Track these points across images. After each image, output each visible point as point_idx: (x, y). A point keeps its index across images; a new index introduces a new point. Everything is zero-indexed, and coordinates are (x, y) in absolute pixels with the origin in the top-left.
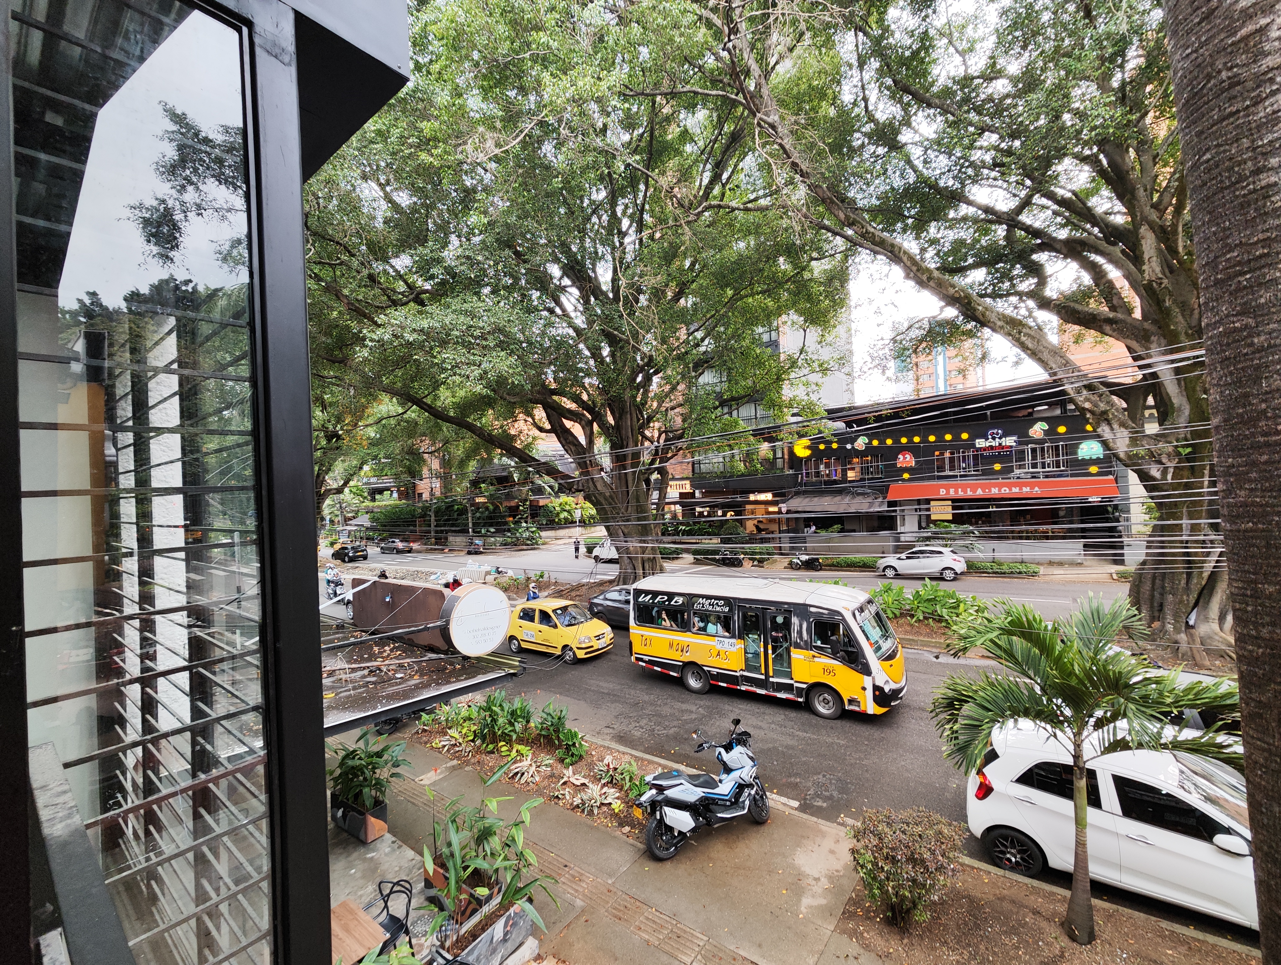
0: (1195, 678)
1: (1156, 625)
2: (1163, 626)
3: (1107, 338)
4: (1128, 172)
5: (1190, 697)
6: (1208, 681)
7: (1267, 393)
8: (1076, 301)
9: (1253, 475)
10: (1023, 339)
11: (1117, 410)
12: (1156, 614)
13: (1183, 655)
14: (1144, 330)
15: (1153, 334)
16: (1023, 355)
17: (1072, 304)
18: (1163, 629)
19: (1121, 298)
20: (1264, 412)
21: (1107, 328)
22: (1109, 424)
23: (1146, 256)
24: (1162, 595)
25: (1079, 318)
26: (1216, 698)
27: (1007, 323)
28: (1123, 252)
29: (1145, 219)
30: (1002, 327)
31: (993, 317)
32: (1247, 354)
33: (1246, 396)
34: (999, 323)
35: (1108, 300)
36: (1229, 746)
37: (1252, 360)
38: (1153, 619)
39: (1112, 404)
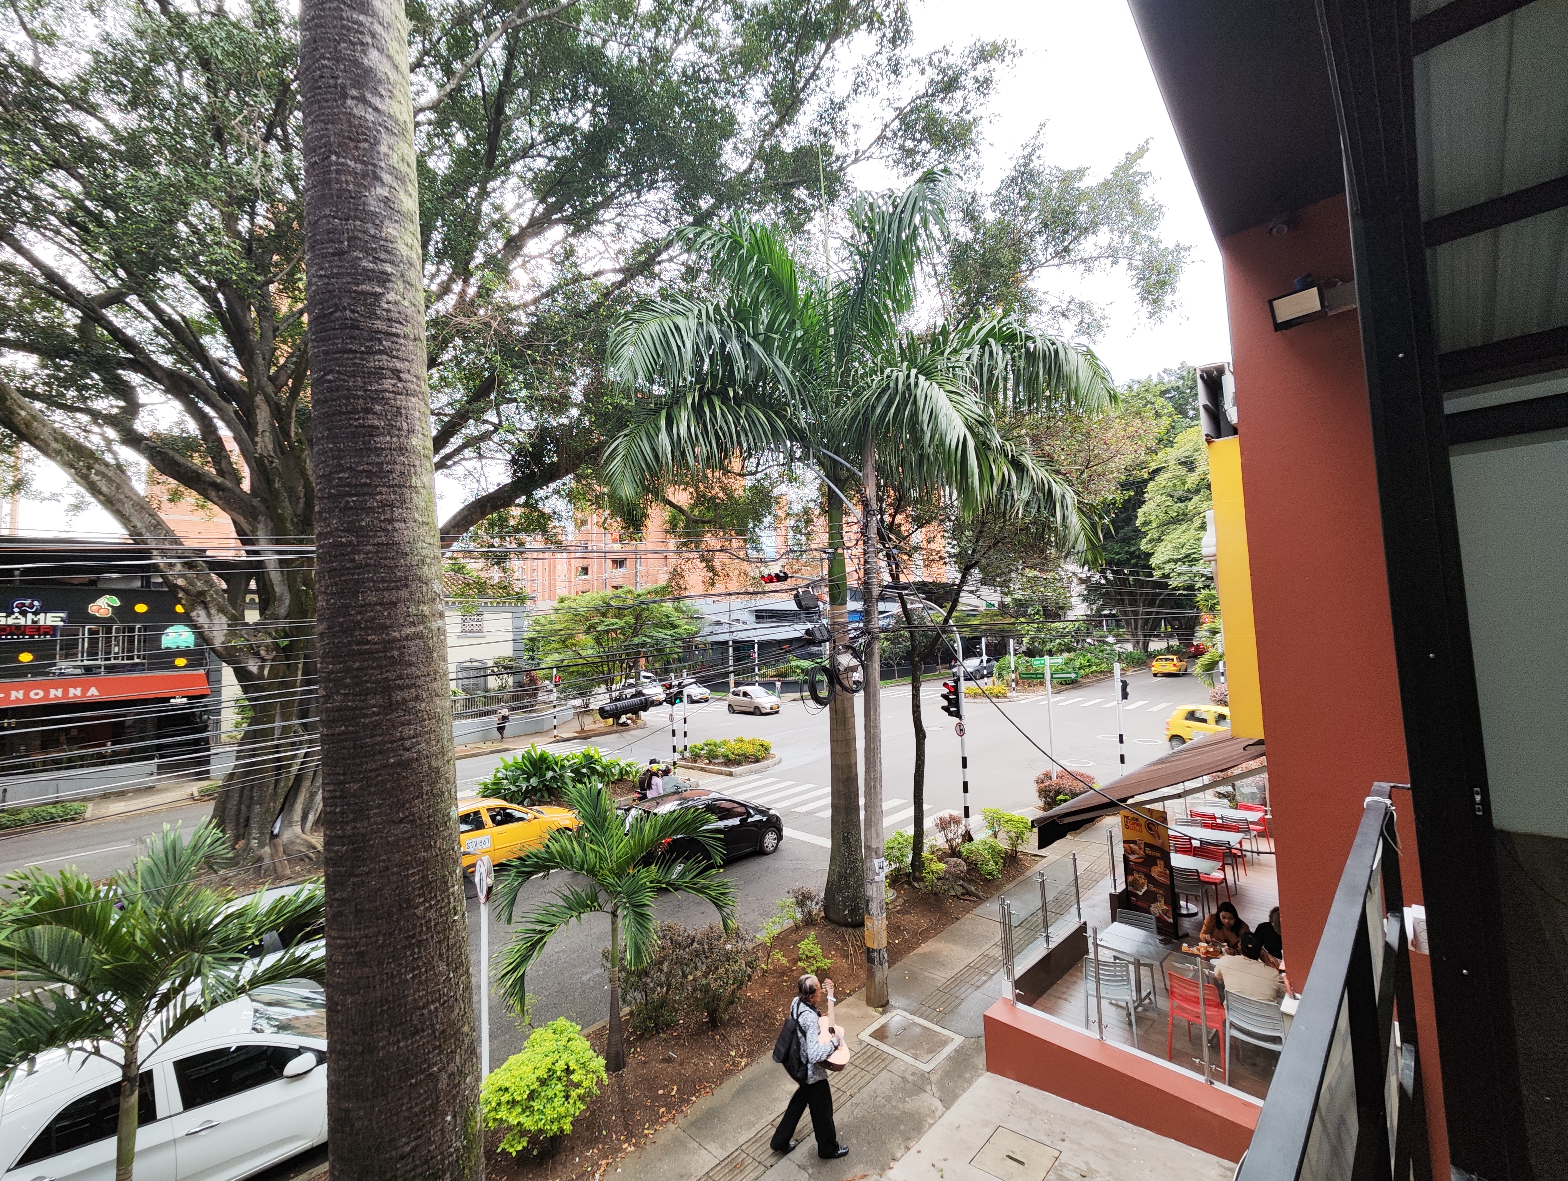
0: (276, 894)
1: (241, 843)
2: (248, 844)
3: (210, 504)
4: (248, 331)
5: (272, 918)
6: (288, 892)
7: (362, 606)
8: (177, 451)
9: (348, 681)
10: (94, 477)
11: (217, 592)
12: (242, 831)
13: (266, 871)
14: (252, 506)
15: (261, 513)
16: (89, 497)
17: (171, 453)
18: (247, 849)
19: (231, 463)
20: (359, 623)
21: (213, 494)
22: (206, 608)
23: (260, 428)
24: (249, 807)
25: (178, 472)
26: (296, 909)
27: (69, 449)
28: (236, 412)
29: (261, 389)
30: (59, 453)
31: (45, 434)
32: (348, 568)
33: (346, 606)
34: (55, 445)
35: (216, 463)
36: (308, 955)
37: (353, 575)
38: (237, 838)
39: (212, 585)
